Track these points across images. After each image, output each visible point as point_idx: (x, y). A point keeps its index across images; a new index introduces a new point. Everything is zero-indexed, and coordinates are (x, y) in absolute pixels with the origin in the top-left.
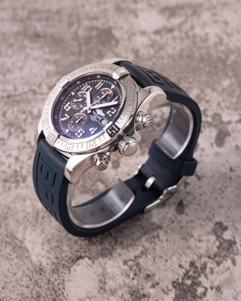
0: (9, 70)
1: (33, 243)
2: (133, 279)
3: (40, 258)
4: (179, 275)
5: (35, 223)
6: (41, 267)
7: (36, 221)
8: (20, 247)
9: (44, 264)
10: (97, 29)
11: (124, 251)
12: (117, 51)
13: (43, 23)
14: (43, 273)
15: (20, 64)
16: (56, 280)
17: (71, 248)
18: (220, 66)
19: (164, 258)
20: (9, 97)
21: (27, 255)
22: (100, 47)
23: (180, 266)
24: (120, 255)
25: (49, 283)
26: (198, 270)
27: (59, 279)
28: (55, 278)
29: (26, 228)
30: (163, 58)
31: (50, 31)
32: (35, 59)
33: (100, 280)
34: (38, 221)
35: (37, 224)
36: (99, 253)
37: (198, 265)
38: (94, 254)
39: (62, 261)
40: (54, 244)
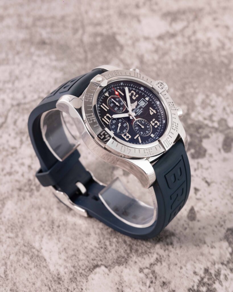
0: (17, 78)
1: (50, 252)
2: (149, 287)
3: (57, 267)
4: (194, 282)
5: (51, 232)
6: (59, 276)
7: (52, 230)
8: (38, 256)
9: (62, 273)
10: (101, 35)
11: (140, 259)
12: (122, 57)
13: (49, 30)
14: (61, 282)
15: (27, 72)
16: (74, 289)
17: (87, 257)
18: (223, 70)
19: (179, 265)
20: (19, 105)
21: (44, 264)
22: (106, 54)
23: (195, 273)
24: (136, 262)
26: (213, 277)
27: (77, 288)
28: (74, 287)
29: (42, 237)
30: (167, 64)
31: (55, 37)
32: (43, 66)
33: (118, 288)
34: (54, 229)
35: (53, 232)
36: (115, 261)
37: (212, 271)
38: (110, 263)
39: (79, 270)
40: (71, 253)
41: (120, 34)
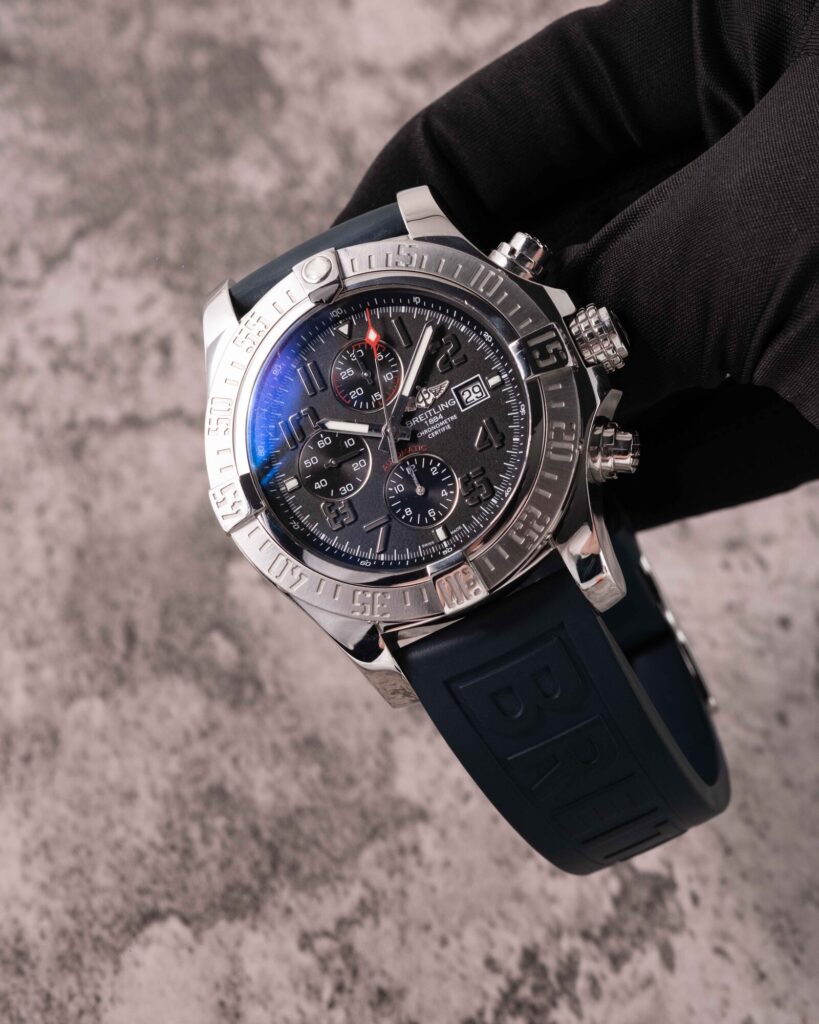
2: (332, 1005)
3: (16, 911)
4: (485, 996)
6: (21, 946)
9: (32, 935)
10: (210, 43)
11: (303, 897)
12: (278, 132)
14: (26, 968)
16: (71, 997)
17: (123, 879)
19: (437, 930)
22: (222, 116)
23: (491, 964)
24: (288, 911)
25: (48, 1009)
26: (550, 984)
27: (82, 993)
28: (70, 990)
31: (46, 39)
33: (222, 1004)
34: (9, 769)
35: (7, 779)
36: (217, 901)
37: (550, 961)
38: (199, 906)
39: (90, 925)
40: (66, 860)
41: (275, 46)
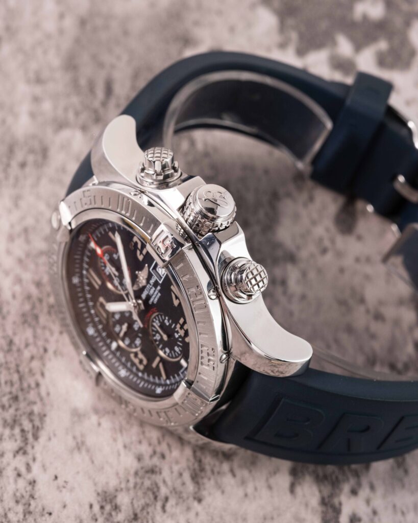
16: (27, 345)
25: (9, 351)
27: (35, 344)
28: (27, 340)
35: (7, 178)
